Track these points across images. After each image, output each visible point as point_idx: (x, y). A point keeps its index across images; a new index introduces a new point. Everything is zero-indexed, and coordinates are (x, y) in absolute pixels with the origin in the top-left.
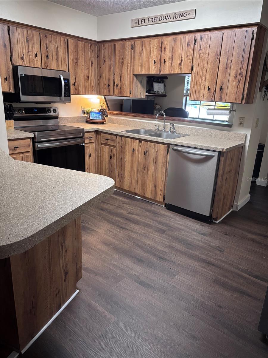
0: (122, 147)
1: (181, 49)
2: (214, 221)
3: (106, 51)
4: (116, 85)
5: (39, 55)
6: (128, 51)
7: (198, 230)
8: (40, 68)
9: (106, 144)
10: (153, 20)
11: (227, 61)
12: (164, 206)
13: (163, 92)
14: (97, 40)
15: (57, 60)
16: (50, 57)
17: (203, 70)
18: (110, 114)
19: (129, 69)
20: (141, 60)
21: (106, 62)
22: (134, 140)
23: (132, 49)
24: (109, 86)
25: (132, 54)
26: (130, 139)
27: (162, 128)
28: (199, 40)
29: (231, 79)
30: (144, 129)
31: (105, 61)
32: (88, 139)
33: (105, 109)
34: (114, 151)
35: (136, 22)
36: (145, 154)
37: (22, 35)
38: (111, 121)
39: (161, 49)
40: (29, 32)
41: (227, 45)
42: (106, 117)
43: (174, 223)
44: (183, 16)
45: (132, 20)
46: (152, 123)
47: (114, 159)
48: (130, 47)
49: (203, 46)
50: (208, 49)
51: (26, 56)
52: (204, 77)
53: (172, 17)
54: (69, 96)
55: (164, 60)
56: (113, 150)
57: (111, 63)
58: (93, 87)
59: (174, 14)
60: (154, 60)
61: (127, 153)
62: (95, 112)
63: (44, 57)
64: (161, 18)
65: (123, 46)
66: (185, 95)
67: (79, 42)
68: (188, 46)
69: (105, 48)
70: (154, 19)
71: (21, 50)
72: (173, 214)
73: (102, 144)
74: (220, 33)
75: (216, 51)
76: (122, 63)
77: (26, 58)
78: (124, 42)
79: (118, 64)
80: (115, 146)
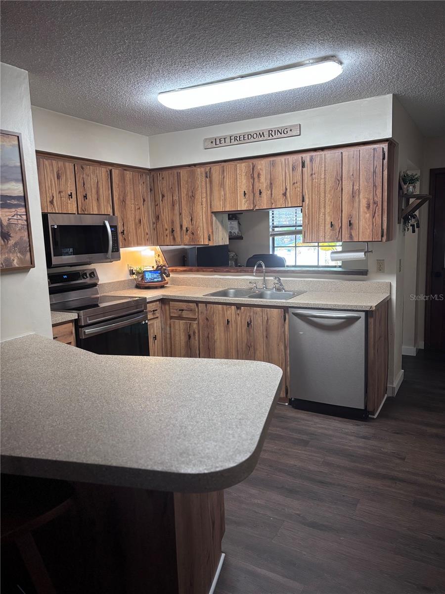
0: (207, 319)
1: (284, 174)
2: (370, 416)
3: (164, 182)
4: (184, 229)
5: (74, 196)
6: (201, 181)
7: (354, 432)
8: (75, 214)
9: (180, 318)
10: (238, 139)
11: (352, 187)
12: (287, 404)
13: (238, 233)
14: (149, 167)
15: (98, 199)
16: (89, 196)
17: (319, 201)
18: (172, 271)
19: (204, 206)
20: (223, 193)
21: (165, 198)
22: (228, 306)
23: (207, 177)
24: (173, 231)
25: (208, 185)
26: (220, 306)
27: (260, 285)
28: (309, 162)
29: (361, 210)
30: (233, 289)
31: (163, 196)
32: (151, 313)
33: (164, 266)
34: (195, 326)
35: (212, 142)
36: (248, 327)
37: (51, 169)
38: (175, 282)
39: (253, 176)
40: (61, 164)
41: (349, 167)
42: (167, 276)
43: (314, 427)
44: (283, 133)
45: (206, 139)
46: (243, 279)
47: (195, 338)
48: (204, 175)
49: (315, 170)
50: (323, 172)
51: (57, 198)
52: (322, 210)
53: (266, 134)
54: (118, 250)
55: (260, 190)
56: (192, 326)
57: (174, 198)
58: (147, 234)
59: (269, 131)
60: (244, 191)
61: (217, 327)
62: (150, 271)
63: (80, 198)
64: (250, 136)
65: (192, 175)
66: (271, 235)
67: (125, 171)
68: (293, 170)
69: (163, 178)
70: (240, 138)
71: (50, 191)
72: (306, 415)
73: (171, 318)
74: (338, 152)
75: (335, 176)
76: (192, 197)
77: (56, 201)
78: (194, 168)
79: (185, 199)
80: (194, 319)
